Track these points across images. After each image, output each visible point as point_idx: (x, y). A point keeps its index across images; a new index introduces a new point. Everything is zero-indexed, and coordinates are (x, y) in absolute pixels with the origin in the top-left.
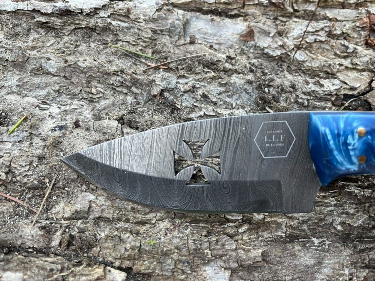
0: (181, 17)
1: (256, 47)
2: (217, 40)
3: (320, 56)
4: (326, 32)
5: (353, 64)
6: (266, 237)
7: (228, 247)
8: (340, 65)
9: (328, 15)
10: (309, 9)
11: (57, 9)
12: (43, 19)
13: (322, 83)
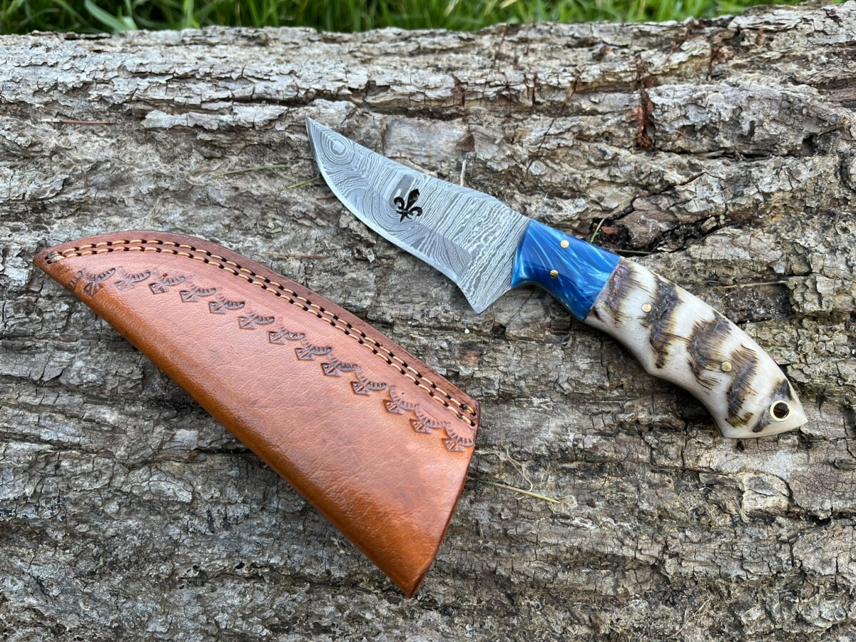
0: (378, 123)
1: (475, 159)
2: (426, 151)
3: (566, 165)
4: (574, 133)
5: (611, 176)
8: (592, 178)
9: (584, 106)
10: (557, 99)
11: (224, 124)
12: (207, 137)
13: (561, 205)
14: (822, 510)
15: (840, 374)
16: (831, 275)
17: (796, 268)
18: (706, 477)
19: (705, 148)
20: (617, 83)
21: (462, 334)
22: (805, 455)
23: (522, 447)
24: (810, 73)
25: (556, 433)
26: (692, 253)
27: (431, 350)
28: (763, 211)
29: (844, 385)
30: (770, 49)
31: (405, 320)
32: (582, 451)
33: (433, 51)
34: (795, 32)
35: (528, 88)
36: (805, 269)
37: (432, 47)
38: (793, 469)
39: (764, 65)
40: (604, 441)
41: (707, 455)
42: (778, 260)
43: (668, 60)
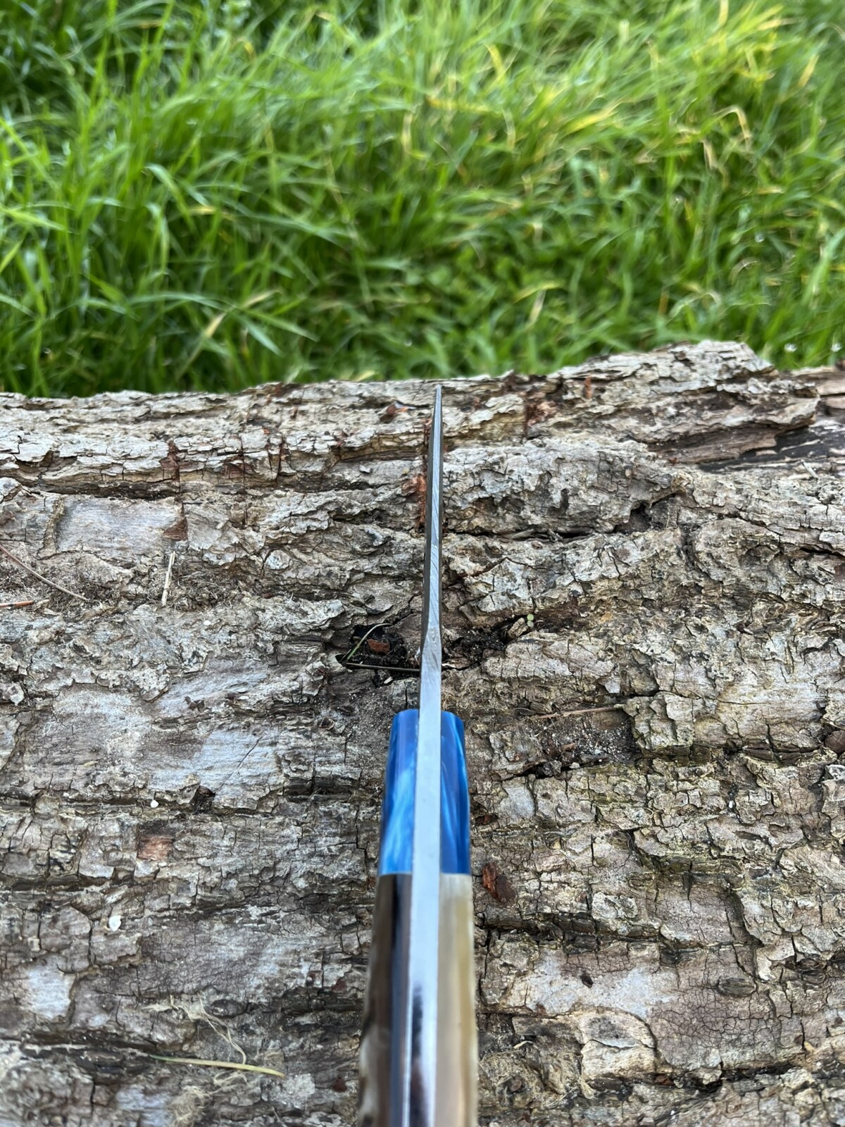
1: (187, 550)
2: (119, 542)
3: (322, 556)
4: (329, 512)
5: (381, 568)
6: (158, 908)
7: (75, 931)
8: (353, 572)
9: (348, 478)
10: (311, 469)
13: (305, 609)
14: (705, 1067)
15: (712, 840)
16: (687, 694)
17: (637, 684)
18: (523, 1023)
19: (511, 527)
20: (399, 448)
21: (146, 810)
22: (673, 976)
23: (227, 993)
24: (653, 429)
25: (283, 965)
26: (490, 670)
27: (93, 837)
28: (584, 608)
29: (719, 856)
30: (601, 402)
31: (57, 792)
32: (320, 991)
33: (167, 416)
34: (634, 380)
35: (270, 456)
36: (650, 686)
37: (165, 410)
38: (656, 999)
39: (595, 422)
40: (356, 973)
41: (522, 985)
42: (609, 674)
43: (466, 419)
